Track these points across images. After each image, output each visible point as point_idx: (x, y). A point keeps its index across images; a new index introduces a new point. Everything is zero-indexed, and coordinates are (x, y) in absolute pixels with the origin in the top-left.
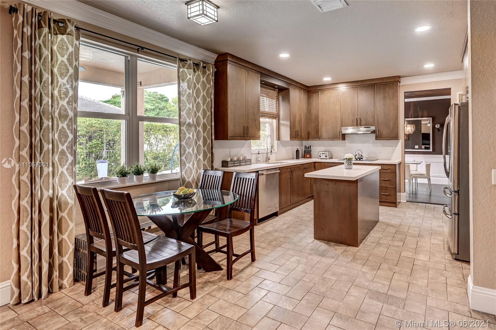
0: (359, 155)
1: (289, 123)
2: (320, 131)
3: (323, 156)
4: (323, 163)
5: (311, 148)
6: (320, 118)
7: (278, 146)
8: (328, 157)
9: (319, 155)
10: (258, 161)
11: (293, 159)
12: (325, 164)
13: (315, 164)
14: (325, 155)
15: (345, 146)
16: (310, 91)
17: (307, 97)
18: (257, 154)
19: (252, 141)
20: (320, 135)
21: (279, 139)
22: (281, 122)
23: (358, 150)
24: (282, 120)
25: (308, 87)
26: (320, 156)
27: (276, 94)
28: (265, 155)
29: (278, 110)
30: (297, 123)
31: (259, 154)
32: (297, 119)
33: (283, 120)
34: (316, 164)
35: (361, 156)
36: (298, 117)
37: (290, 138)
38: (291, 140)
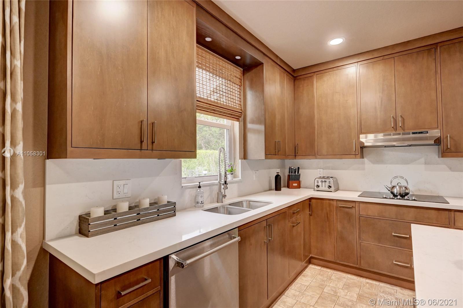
0: (400, 187)
1: (262, 127)
2: (316, 143)
3: (324, 187)
4: (327, 201)
5: (300, 170)
6: (316, 122)
7: (243, 169)
8: (332, 189)
9: (316, 184)
10: (198, 203)
11: (270, 189)
12: (332, 202)
13: (310, 201)
14: (327, 184)
15: (364, 169)
16: (298, 78)
17: (292, 86)
18: (196, 187)
19: (182, 160)
20: (316, 149)
21: (245, 156)
22: (249, 126)
23: (396, 177)
24: (250, 123)
25: (294, 71)
26: (318, 186)
27: (240, 74)
28: (216, 188)
29: (242, 104)
30: (277, 128)
31: (200, 187)
32: (277, 122)
33: (253, 122)
34: (313, 201)
35: (406, 188)
36: (278, 117)
37: (266, 154)
38: (266, 158)
